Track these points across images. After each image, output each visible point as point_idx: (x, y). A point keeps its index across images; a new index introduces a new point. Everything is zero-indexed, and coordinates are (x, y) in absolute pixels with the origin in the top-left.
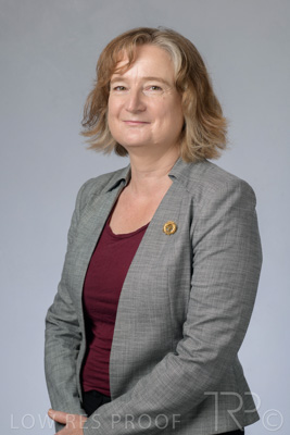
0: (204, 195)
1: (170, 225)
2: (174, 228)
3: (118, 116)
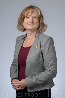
0: (43, 41)
1: (36, 46)
2: (37, 47)
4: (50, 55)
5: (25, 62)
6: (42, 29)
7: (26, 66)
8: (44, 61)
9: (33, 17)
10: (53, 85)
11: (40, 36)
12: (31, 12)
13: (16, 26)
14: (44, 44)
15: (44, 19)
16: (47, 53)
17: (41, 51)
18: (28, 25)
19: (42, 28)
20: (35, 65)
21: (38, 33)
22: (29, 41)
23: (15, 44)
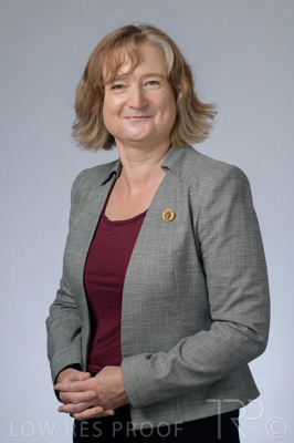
1: (168, 213)
2: (173, 215)
6: (192, 127)
7: (123, 308)
8: (209, 281)
10: (252, 392)
11: (186, 165)
12: (131, 56)
13: (71, 131)
14: (207, 199)
15: (194, 79)
16: (220, 239)
17: (191, 235)
19: (190, 124)
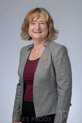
2: (47, 59)
3: (33, 31)
4: (64, 69)
5: (33, 78)
8: (57, 76)
9: (40, 23)
11: (50, 45)
12: (37, 16)
14: (56, 55)
16: (59, 66)
17: (52, 64)
18: (34, 33)
20: (45, 81)
21: (48, 41)
22: (37, 52)
23: (19, 57)
